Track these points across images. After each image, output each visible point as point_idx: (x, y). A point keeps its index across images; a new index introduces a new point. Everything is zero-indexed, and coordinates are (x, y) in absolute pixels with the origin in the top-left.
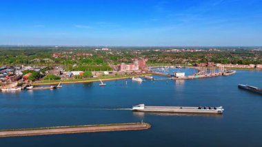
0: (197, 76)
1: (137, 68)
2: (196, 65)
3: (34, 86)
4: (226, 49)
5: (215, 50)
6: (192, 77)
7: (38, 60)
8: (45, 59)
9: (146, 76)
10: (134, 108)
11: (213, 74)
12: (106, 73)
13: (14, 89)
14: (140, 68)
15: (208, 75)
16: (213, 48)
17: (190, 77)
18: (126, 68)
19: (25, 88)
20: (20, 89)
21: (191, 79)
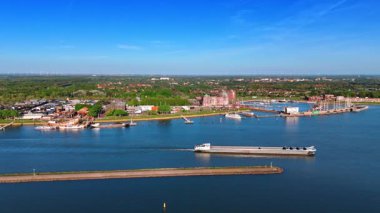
0: (317, 113)
1: (226, 103)
2: (307, 99)
3: (101, 124)
4: (340, 77)
5: (324, 79)
6: (310, 113)
7: (83, 92)
8: (93, 91)
9: (244, 112)
10: (197, 148)
11: (338, 110)
12: (186, 108)
13: (76, 127)
14: (230, 103)
15: (332, 111)
16: (321, 77)
17: (306, 113)
18: (211, 102)
19: (89, 126)
20: (82, 126)
21: (308, 116)
